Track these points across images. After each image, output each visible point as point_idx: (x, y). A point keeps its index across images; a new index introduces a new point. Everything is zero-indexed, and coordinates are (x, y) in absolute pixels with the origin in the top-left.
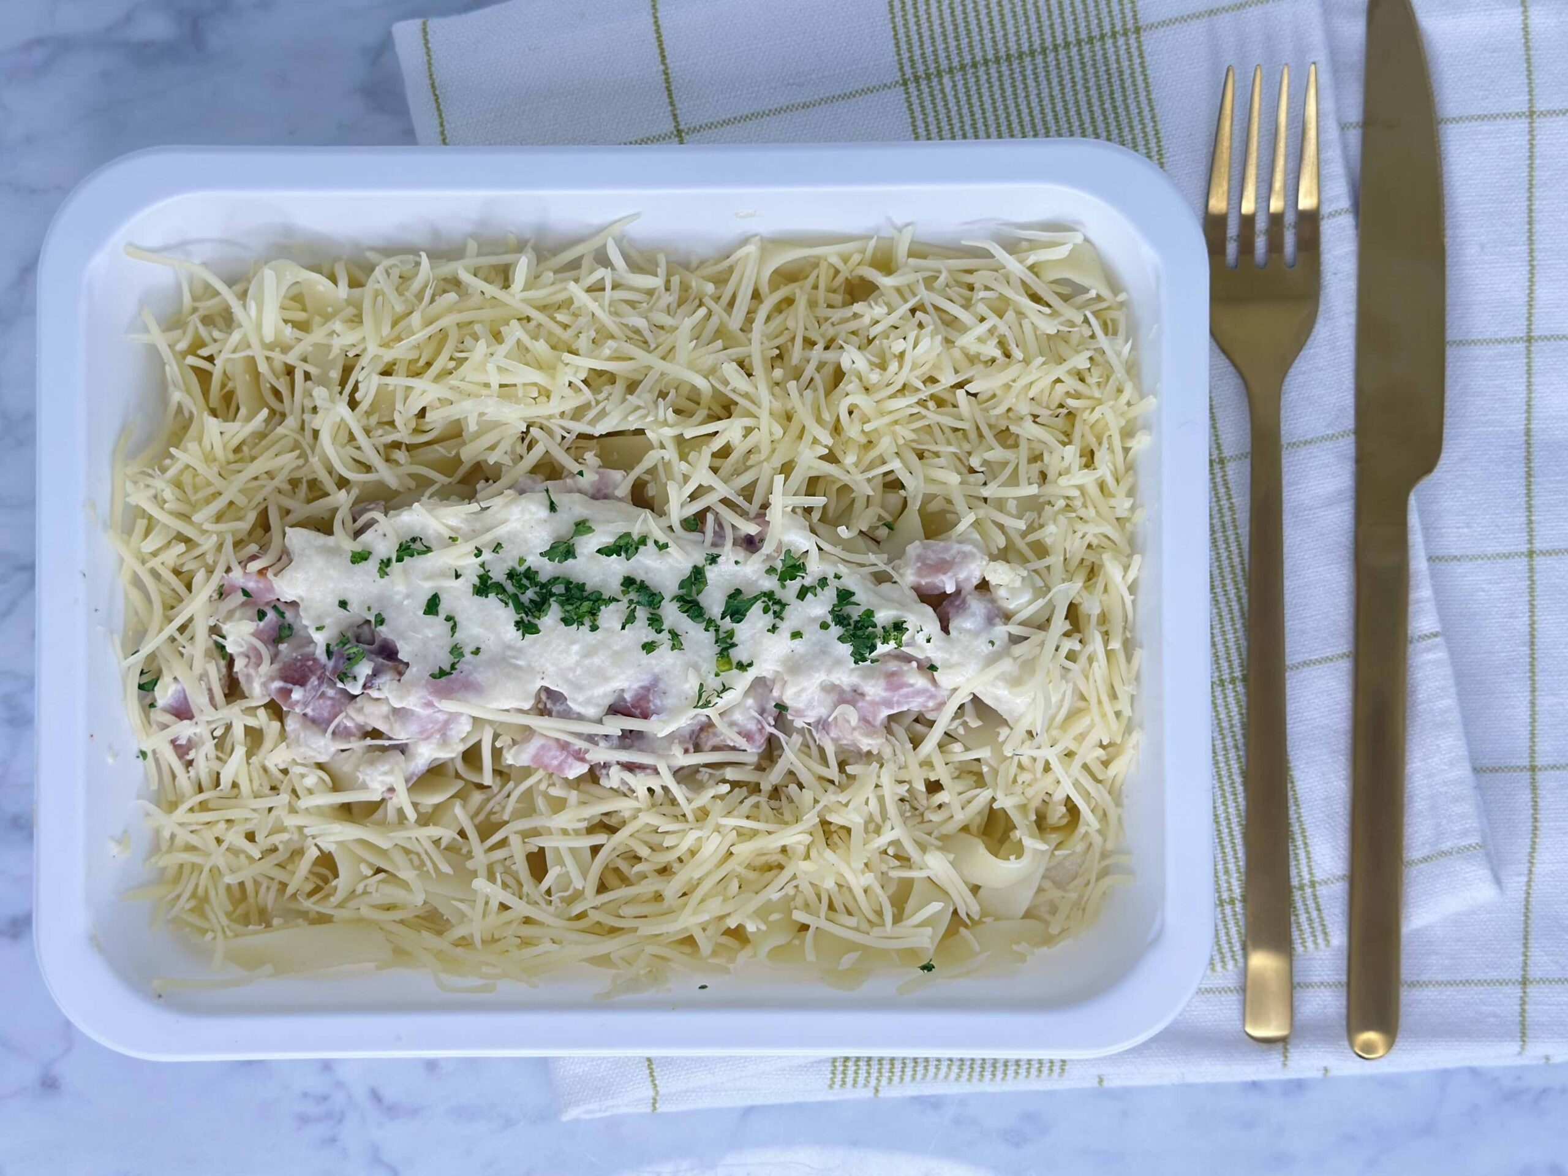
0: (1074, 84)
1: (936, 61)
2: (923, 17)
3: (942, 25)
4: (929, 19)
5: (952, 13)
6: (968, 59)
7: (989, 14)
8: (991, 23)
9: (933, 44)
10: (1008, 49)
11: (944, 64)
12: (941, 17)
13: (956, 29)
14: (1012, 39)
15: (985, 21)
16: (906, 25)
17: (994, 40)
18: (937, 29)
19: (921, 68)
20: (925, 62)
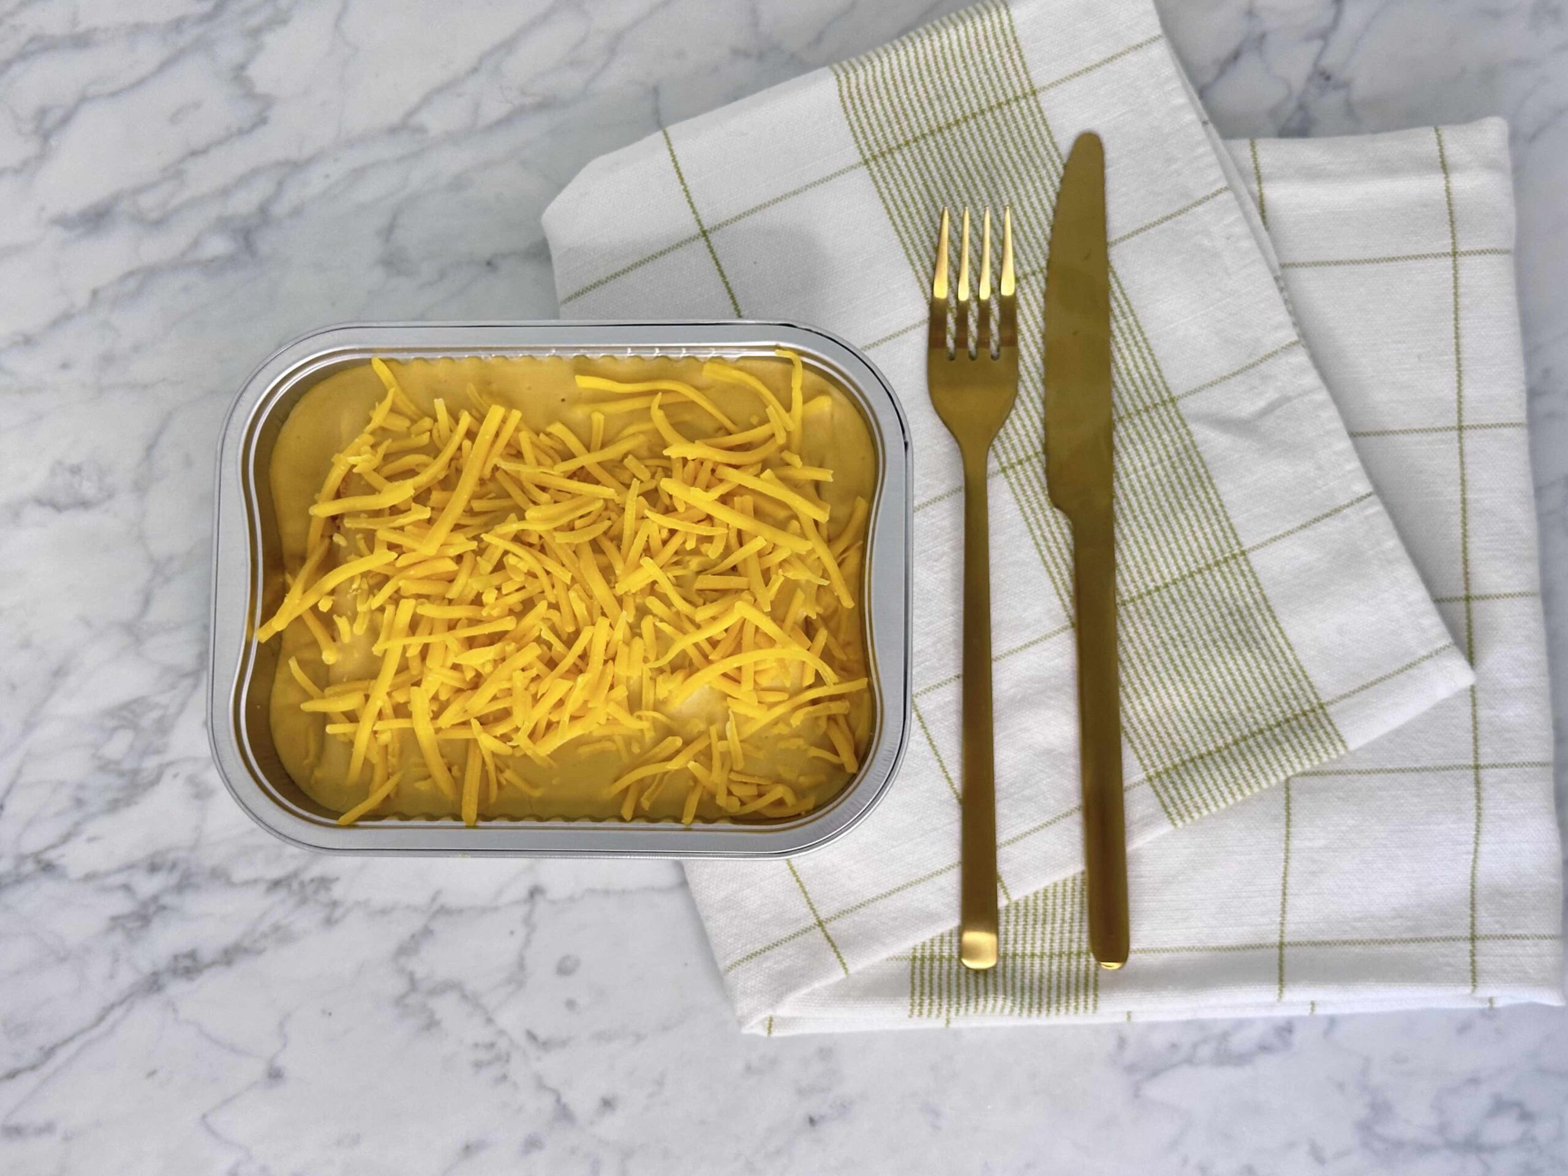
0: (994, 140)
1: (887, 142)
2: (870, 111)
3: (886, 114)
4: (875, 112)
5: (892, 104)
6: (910, 137)
7: (919, 100)
8: (922, 106)
9: (882, 130)
10: (938, 123)
11: (893, 144)
12: (884, 108)
13: (896, 116)
14: (940, 115)
15: (917, 106)
16: (858, 119)
17: (927, 119)
18: (883, 119)
19: (876, 150)
20: (878, 144)
